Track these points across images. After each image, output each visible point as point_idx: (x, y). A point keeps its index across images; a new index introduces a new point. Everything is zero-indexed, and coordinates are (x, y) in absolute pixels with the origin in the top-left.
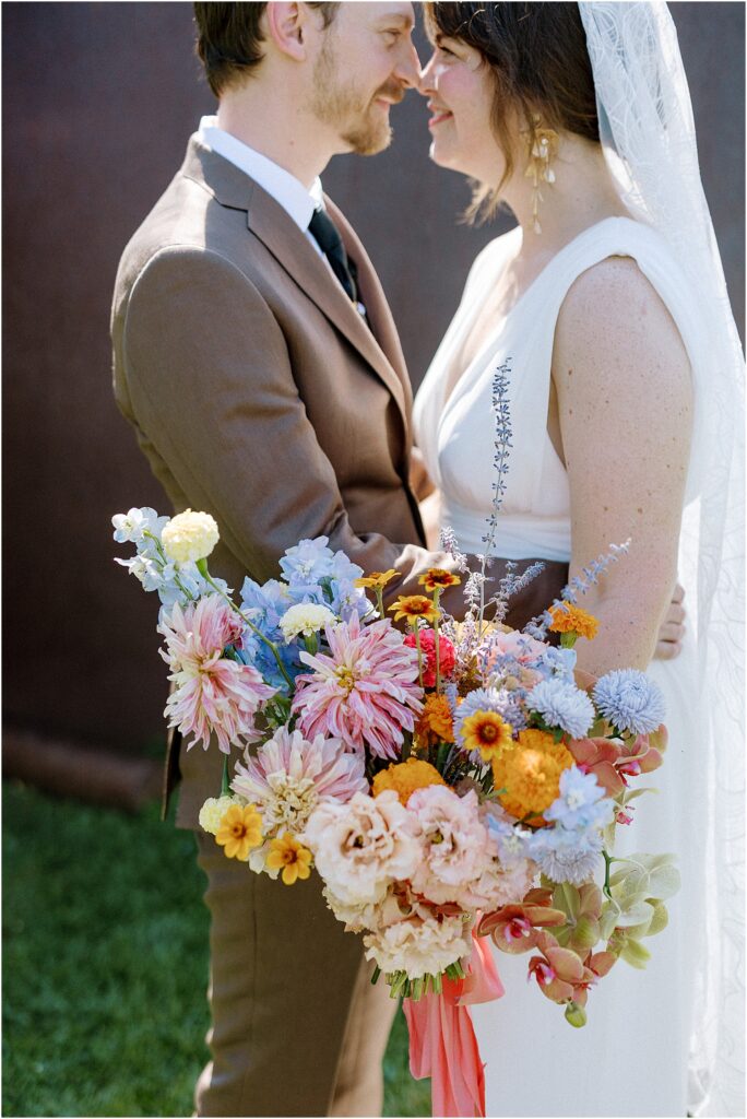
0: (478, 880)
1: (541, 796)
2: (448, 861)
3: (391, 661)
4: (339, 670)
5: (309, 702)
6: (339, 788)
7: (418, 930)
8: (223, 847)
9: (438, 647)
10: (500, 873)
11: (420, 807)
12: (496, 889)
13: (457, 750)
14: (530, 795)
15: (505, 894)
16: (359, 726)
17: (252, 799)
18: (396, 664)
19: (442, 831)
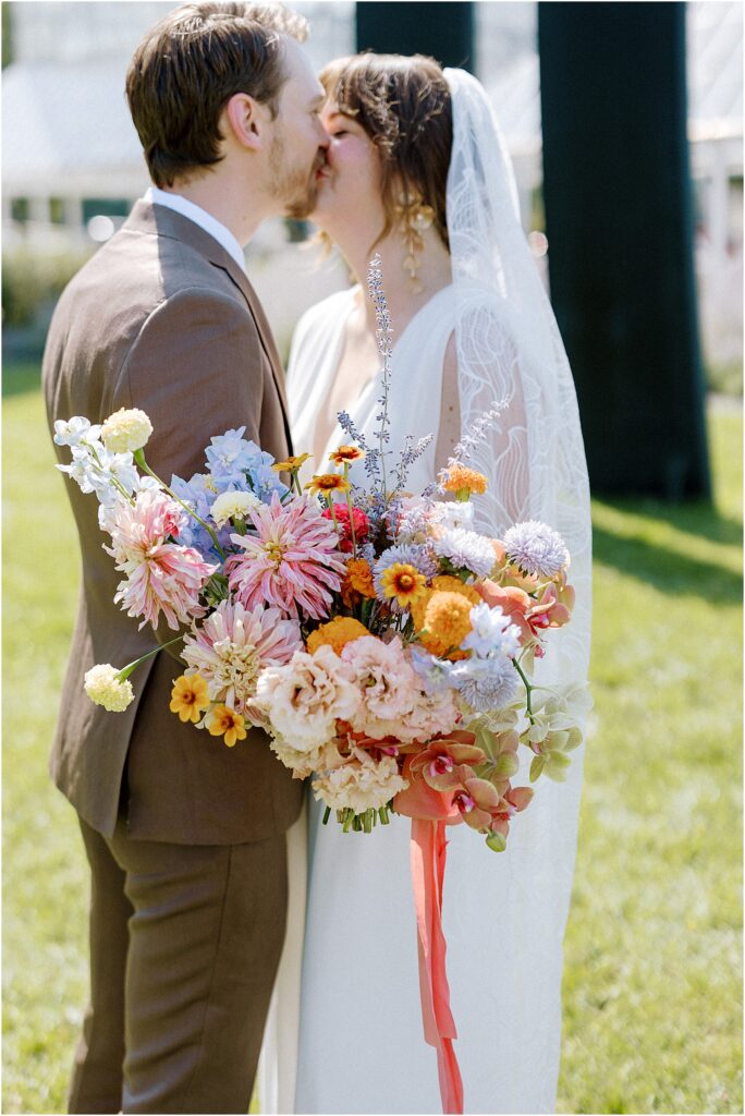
0: (411, 713)
1: (457, 630)
2: (382, 700)
3: (312, 532)
4: (268, 546)
5: (244, 577)
6: (278, 651)
7: (358, 772)
8: (177, 714)
9: (351, 517)
10: (430, 706)
11: (353, 657)
12: (427, 719)
13: (379, 603)
14: (447, 630)
15: (437, 722)
16: (291, 592)
17: (202, 665)
18: (317, 533)
19: (374, 675)
